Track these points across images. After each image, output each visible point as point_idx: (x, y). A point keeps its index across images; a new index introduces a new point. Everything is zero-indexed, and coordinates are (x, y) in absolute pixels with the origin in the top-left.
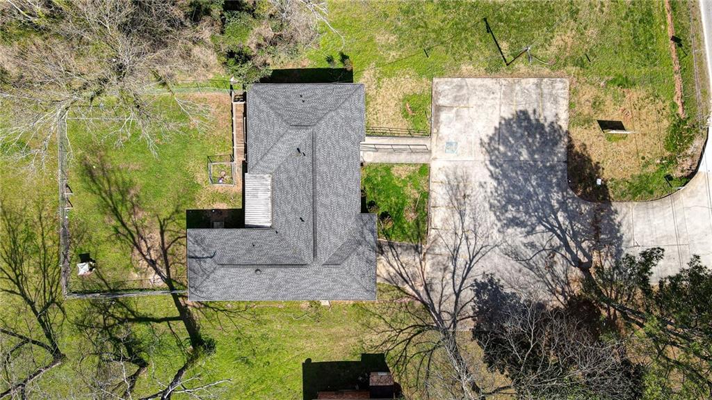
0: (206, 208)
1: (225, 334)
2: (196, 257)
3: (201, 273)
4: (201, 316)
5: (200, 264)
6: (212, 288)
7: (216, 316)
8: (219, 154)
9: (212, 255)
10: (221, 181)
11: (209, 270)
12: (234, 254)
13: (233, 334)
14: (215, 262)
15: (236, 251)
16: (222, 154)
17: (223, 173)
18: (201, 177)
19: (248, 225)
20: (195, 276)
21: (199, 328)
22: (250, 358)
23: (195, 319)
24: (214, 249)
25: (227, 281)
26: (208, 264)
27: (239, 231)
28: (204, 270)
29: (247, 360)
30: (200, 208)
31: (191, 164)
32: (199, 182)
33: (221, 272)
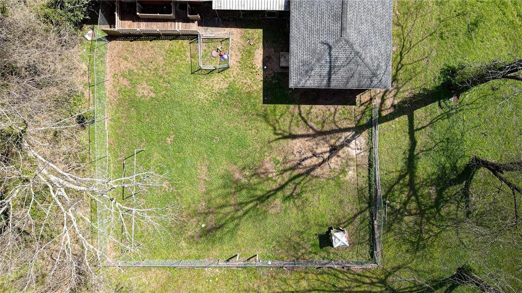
2: (330, 74)
3: (352, 66)
5: (340, 67)
6: (374, 52)
9: (327, 47)
11: (348, 53)
12: (326, 16)
14: (337, 41)
15: (322, 14)
17: (215, 53)
19: (285, 6)
20: (357, 76)
21: (425, 89)
23: (411, 95)
26: (340, 54)
28: (349, 61)
31: (201, 96)
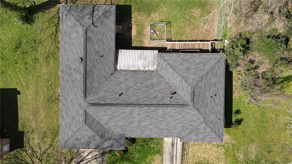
0: (133, 20)
1: (39, 32)
2: (93, 11)
3: (81, 15)
4: (52, 14)
6: (69, 23)
7: (52, 25)
8: (172, 30)
9: (95, 24)
10: (152, 31)
12: (95, 41)
13: (38, 38)
14: (89, 26)
15: (97, 43)
16: (172, 33)
17: (158, 33)
18: (156, 16)
19: (118, 52)
20: (79, 11)
22: (20, 49)
24: (99, 26)
25: (74, 35)
27: (113, 45)
28: (83, 18)
29: (19, 48)
30: (133, 15)
32: (152, 15)
33: (81, 31)
